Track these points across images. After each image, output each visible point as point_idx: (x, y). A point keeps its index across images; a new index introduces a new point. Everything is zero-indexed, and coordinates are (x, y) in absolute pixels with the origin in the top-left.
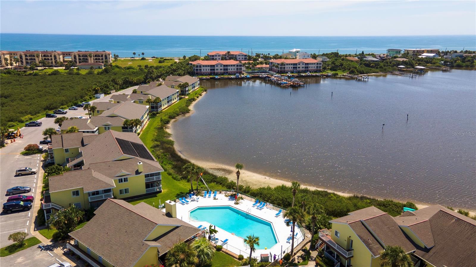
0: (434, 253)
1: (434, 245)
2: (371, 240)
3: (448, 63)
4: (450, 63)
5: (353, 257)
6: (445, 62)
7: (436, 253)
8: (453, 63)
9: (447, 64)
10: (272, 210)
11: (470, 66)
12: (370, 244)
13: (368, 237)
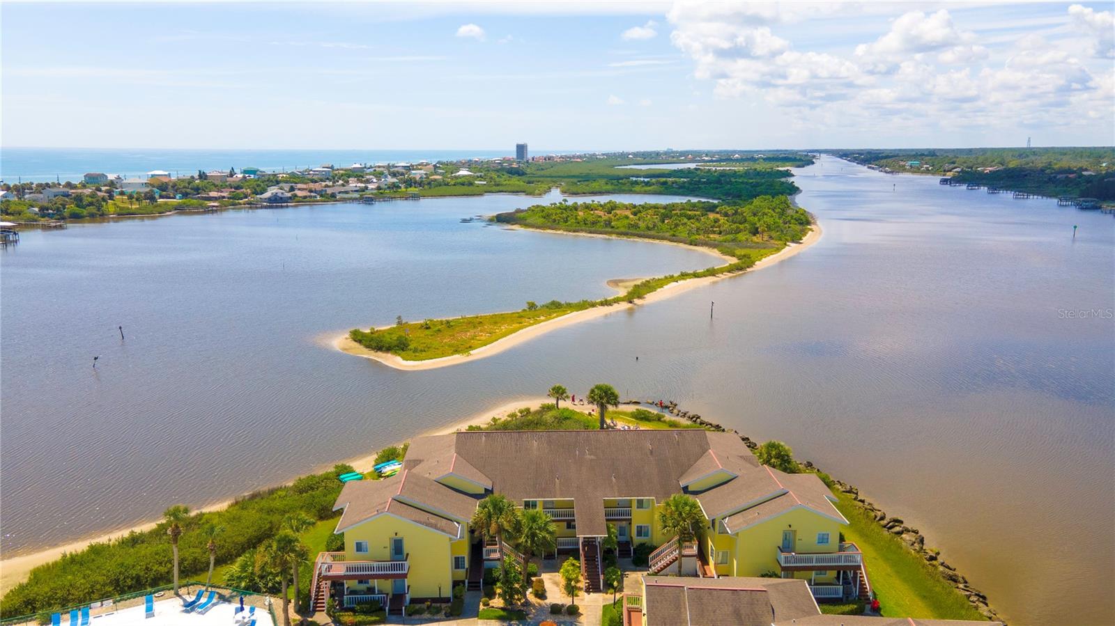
1: (492, 482)
2: (433, 520)
3: (50, 211)
4: (54, 211)
6: (42, 209)
7: (502, 491)
8: (61, 211)
9: (49, 214)
10: (115, 612)
11: (98, 216)
12: (436, 525)
13: (425, 516)
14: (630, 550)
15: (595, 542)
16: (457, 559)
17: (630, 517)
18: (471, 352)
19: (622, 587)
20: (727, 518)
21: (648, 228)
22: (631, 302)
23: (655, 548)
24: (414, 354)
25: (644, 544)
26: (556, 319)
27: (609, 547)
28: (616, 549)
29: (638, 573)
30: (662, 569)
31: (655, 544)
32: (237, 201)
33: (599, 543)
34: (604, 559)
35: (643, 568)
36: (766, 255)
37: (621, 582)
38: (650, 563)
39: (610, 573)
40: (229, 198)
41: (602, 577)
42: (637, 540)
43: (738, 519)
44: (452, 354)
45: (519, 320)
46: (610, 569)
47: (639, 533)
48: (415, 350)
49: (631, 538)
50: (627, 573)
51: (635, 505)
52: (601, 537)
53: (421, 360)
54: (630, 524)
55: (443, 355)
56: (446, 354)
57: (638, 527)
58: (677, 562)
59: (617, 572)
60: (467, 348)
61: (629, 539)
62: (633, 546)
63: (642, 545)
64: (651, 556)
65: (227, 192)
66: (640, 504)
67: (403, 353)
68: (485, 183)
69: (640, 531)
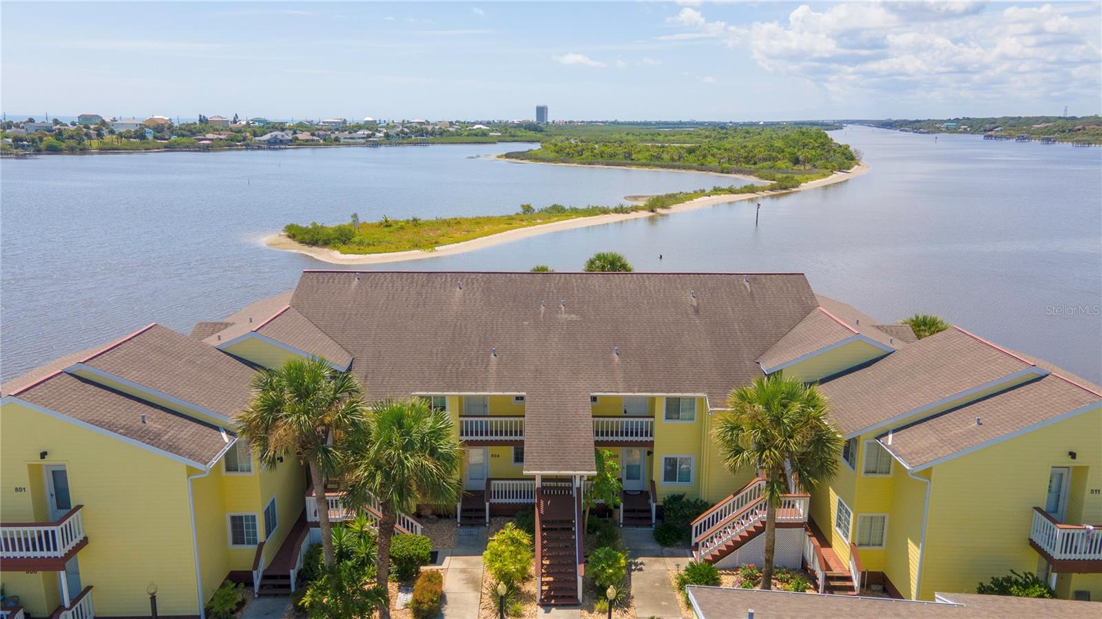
0: (366, 377)
1: (351, 359)
2: (155, 421)
3: (25, 143)
4: (28, 142)
5: (85, 542)
6: (16, 141)
7: (370, 376)
8: (36, 143)
12: (158, 435)
13: (132, 413)
14: (649, 511)
15: (571, 488)
16: (237, 522)
17: (649, 439)
18: (436, 248)
19: (629, 596)
20: (890, 436)
21: (672, 159)
22: (653, 211)
23: (706, 506)
24: (357, 247)
25: (681, 497)
26: (556, 223)
27: (602, 501)
28: (617, 507)
29: (667, 560)
30: (723, 554)
31: (705, 496)
32: (233, 143)
33: (579, 489)
34: (591, 529)
35: (681, 551)
36: (812, 179)
37: (624, 583)
38: (694, 540)
39: (599, 560)
40: (226, 140)
41: (581, 569)
42: (665, 489)
43: (922, 438)
44: (410, 249)
45: (509, 222)
46: (601, 553)
47: (670, 475)
48: (361, 243)
49: (653, 483)
50: (639, 560)
51: (660, 410)
52: (582, 477)
53: (366, 254)
54: (650, 453)
55: (397, 249)
56: (402, 249)
57: (666, 459)
58: (762, 539)
59: (617, 560)
60: (432, 244)
61: (647, 488)
62: (655, 501)
63: (676, 499)
64: (696, 524)
65: (225, 134)
66: (674, 409)
67: (345, 248)
68: (500, 134)
69: (672, 470)
